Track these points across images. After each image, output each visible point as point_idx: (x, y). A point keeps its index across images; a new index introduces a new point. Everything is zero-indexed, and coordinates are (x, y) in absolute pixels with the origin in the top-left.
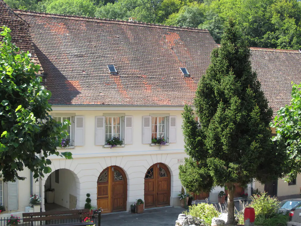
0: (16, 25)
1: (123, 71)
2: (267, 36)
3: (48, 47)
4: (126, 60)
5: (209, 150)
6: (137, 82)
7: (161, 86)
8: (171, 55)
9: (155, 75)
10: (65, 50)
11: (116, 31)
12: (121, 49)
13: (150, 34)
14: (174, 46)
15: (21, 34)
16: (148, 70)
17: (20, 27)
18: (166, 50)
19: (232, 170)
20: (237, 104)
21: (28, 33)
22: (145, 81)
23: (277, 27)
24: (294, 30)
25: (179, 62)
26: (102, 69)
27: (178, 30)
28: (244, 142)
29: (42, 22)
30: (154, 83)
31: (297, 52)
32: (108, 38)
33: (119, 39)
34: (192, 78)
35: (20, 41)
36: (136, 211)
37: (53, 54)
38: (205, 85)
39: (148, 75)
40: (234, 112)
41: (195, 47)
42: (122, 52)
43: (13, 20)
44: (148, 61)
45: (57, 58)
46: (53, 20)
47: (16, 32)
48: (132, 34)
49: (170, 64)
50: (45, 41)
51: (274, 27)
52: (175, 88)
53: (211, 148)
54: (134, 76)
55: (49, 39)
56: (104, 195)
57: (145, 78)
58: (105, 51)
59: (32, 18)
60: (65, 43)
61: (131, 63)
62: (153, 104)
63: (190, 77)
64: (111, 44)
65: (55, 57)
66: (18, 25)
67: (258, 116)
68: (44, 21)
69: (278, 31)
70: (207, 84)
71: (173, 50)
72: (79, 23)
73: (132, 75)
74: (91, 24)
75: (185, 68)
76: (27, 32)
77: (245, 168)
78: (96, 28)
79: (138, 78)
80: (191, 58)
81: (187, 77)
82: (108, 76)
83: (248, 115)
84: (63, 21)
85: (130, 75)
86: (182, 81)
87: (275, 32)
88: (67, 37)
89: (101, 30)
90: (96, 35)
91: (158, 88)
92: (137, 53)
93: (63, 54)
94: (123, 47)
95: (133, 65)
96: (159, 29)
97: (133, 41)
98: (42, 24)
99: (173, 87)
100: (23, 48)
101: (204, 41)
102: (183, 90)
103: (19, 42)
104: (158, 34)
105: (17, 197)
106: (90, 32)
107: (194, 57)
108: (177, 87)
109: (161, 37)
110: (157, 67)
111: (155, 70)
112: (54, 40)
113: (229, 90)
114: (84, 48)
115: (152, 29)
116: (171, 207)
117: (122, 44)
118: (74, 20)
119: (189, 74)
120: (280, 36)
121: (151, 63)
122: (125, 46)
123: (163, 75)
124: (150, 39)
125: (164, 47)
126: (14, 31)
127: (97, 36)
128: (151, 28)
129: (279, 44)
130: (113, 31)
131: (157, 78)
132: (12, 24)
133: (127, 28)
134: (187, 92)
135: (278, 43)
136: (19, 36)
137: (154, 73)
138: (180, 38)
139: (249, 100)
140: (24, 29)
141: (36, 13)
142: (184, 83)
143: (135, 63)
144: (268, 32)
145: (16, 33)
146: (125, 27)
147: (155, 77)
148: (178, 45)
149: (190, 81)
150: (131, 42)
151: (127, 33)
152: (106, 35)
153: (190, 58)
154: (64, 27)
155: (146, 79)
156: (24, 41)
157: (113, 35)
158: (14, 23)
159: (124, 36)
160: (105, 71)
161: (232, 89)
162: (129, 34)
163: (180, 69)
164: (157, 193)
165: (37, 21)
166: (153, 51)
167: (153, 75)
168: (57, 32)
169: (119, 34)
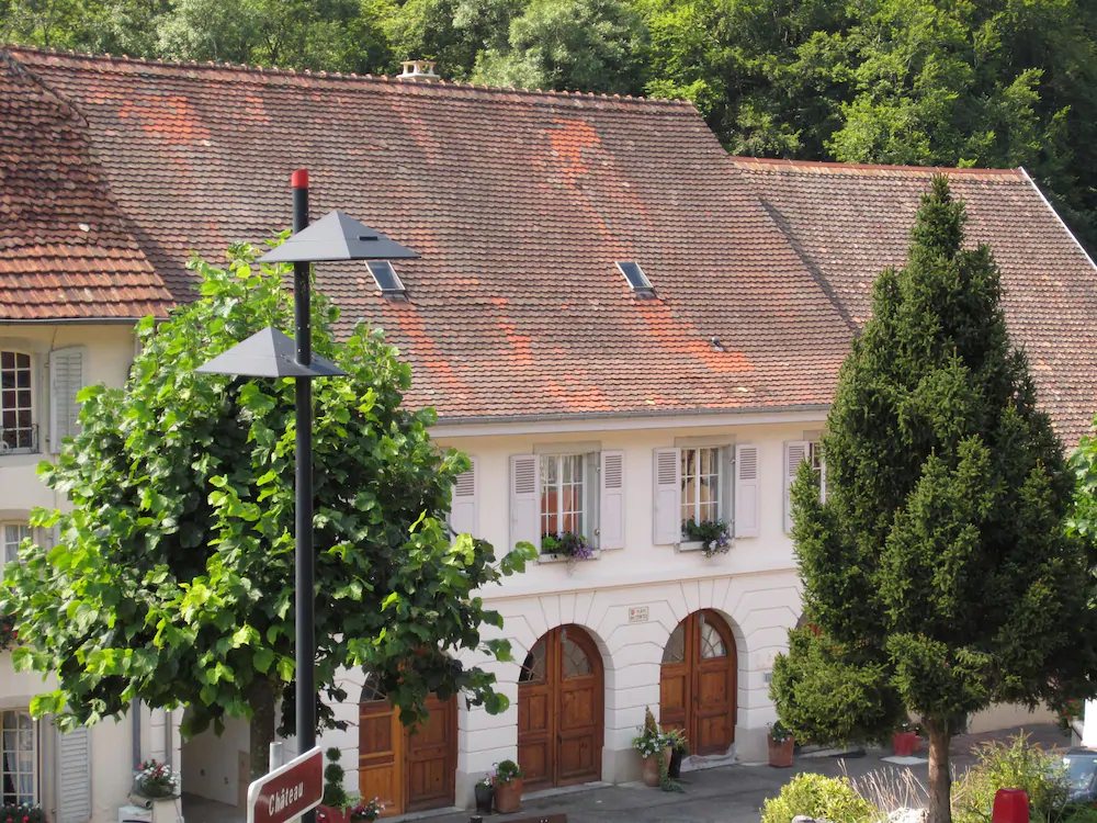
0: (43, 120)
1: (424, 282)
2: (815, 51)
3: (147, 198)
4: (428, 238)
5: (889, 607)
6: (480, 327)
7: (562, 338)
8: (579, 214)
9: (534, 295)
10: (211, 207)
11: (374, 123)
12: (402, 194)
13: (492, 128)
14: (584, 174)
15: (68, 156)
16: (509, 277)
17: (58, 129)
18: (558, 192)
19: (967, 672)
20: (980, 463)
21: (91, 151)
22: (506, 320)
23: (857, 12)
24: (928, 27)
25: (609, 238)
26: (351, 281)
27: (589, 109)
28: (1005, 584)
29: (108, 95)
30: (537, 327)
31: (1015, 178)
32: (349, 152)
33: (389, 156)
34: (665, 303)
35: (67, 185)
36: (493, 806)
37: (170, 226)
38: (866, 396)
39: (513, 295)
40: (968, 487)
41: (658, 175)
42: (407, 207)
43: (30, 101)
44: (501, 240)
45: (188, 242)
46: (146, 86)
47: (47, 150)
48: (431, 134)
49: (581, 249)
50: (135, 172)
51: (843, 9)
52: (613, 345)
53: (897, 603)
54: (464, 302)
55: (147, 167)
56: (377, 750)
57: (503, 307)
58: (347, 204)
59: (67, 80)
60: (206, 181)
61: (447, 250)
62: (548, 410)
63: (656, 298)
64: (365, 175)
65: (179, 239)
66: (48, 120)
67: (1046, 500)
68: (112, 89)
69: (857, 29)
70: (871, 393)
71: (583, 192)
72: (239, 93)
73: (459, 298)
74: (280, 96)
75: (636, 261)
76: (87, 148)
77: (1009, 666)
78: (300, 114)
79: (479, 308)
80: (651, 223)
81: (644, 297)
82: (376, 308)
83: (1011, 495)
84: (181, 88)
85: (451, 300)
86: (630, 315)
87: (845, 35)
88: (206, 155)
89: (320, 121)
90: (308, 144)
91: (552, 345)
92: (459, 208)
93: (207, 226)
94: (408, 189)
95: (453, 257)
96: (522, 108)
97: (441, 162)
98: (109, 102)
99: (602, 338)
100: (85, 214)
101: (685, 151)
102: (639, 350)
103: (65, 189)
104: (522, 130)
105: (87, 771)
106: (284, 131)
107: (660, 217)
108: (617, 338)
109: (533, 142)
110: (539, 265)
111: (533, 277)
112: (164, 167)
113: (949, 414)
114: (273, 196)
115: (498, 109)
116: (609, 784)
117: (403, 173)
118: (220, 82)
119: (651, 285)
120: (865, 51)
121: (515, 246)
122: (415, 183)
123: (563, 295)
124: (496, 150)
125: (549, 180)
126: (42, 147)
127: (312, 144)
128: (495, 106)
129: (863, 85)
130: (362, 124)
131: (543, 308)
132: (28, 117)
133: (409, 107)
134: (653, 356)
135: (859, 78)
136: (62, 164)
137: (532, 289)
138: (599, 141)
139: (1012, 447)
140: (75, 136)
141: (81, 59)
142: (637, 321)
143: (461, 251)
144: (816, 34)
145: (50, 155)
146: (402, 103)
147: (536, 302)
148: (597, 172)
149: (659, 314)
150: (434, 167)
151: (412, 129)
152: (341, 140)
153: (645, 223)
154: (189, 111)
155: (507, 313)
156: (83, 186)
157: (366, 141)
158: (35, 112)
159: (406, 143)
160: (361, 287)
161: (960, 413)
162: (422, 133)
163: (618, 266)
164: (558, 737)
165: (87, 94)
166: (514, 201)
167: (527, 295)
168: (168, 135)
169: (386, 136)
